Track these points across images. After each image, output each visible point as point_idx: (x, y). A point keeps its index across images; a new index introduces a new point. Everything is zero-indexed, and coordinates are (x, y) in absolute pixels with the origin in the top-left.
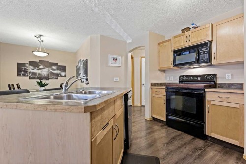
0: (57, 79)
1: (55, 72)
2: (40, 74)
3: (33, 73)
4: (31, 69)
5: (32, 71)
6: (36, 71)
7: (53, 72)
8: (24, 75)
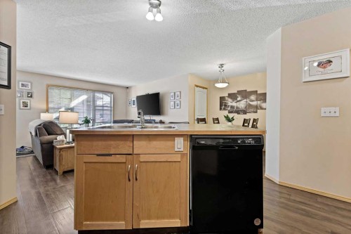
0: (256, 112)
1: (254, 103)
2: (237, 108)
3: (232, 107)
4: (230, 102)
5: (230, 104)
6: (234, 104)
7: (251, 103)
8: (224, 109)
